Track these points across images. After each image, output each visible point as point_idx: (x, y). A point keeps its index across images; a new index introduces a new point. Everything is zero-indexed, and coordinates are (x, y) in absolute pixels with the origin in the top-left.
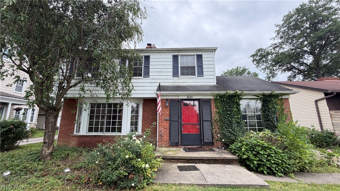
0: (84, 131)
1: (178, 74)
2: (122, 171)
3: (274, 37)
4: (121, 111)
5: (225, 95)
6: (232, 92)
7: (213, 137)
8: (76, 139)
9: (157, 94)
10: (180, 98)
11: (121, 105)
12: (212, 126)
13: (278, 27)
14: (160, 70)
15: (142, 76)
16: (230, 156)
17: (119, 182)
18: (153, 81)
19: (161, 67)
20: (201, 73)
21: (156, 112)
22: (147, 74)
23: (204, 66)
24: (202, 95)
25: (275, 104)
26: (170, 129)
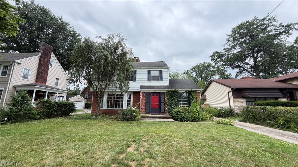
0: (105, 107)
1: (150, 80)
2: (130, 116)
3: (224, 44)
4: (123, 98)
5: (170, 91)
6: (173, 90)
7: (165, 110)
8: (102, 111)
9: (140, 90)
10: (151, 92)
11: (123, 95)
12: (165, 105)
13: (228, 36)
14: (141, 78)
15: (132, 81)
16: (169, 116)
17: (129, 119)
18: (138, 83)
19: (142, 76)
20: (161, 79)
21: (140, 98)
22: (135, 80)
23: (163, 76)
24: (161, 91)
25: (193, 95)
26: (146, 106)
